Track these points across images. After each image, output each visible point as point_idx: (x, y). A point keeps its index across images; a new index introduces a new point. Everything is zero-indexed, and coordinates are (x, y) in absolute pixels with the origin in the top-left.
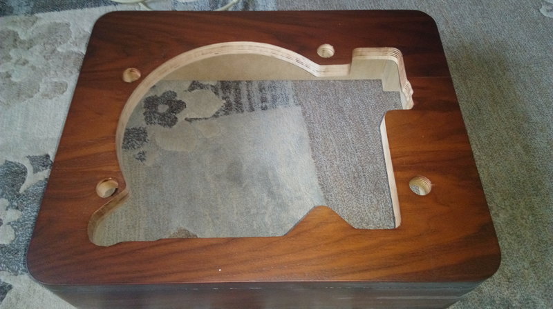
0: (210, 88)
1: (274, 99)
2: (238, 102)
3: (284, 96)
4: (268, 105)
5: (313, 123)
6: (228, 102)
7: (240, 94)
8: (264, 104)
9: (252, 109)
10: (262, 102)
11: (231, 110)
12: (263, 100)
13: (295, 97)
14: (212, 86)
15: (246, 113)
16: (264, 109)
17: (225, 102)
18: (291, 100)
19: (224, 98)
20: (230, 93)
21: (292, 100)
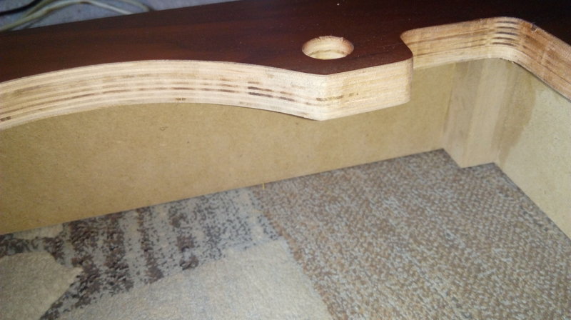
0: (41, 244)
1: (213, 237)
2: (115, 265)
3: (236, 222)
4: (197, 252)
5: (328, 274)
6: (87, 270)
7: (120, 241)
8: (187, 254)
9: (156, 274)
10: (183, 250)
11: (96, 289)
12: (185, 244)
13: (265, 221)
14: (47, 240)
15: (138, 288)
16: (189, 265)
17: (79, 270)
18: (257, 231)
19: (76, 263)
20: (94, 245)
21: (260, 230)
